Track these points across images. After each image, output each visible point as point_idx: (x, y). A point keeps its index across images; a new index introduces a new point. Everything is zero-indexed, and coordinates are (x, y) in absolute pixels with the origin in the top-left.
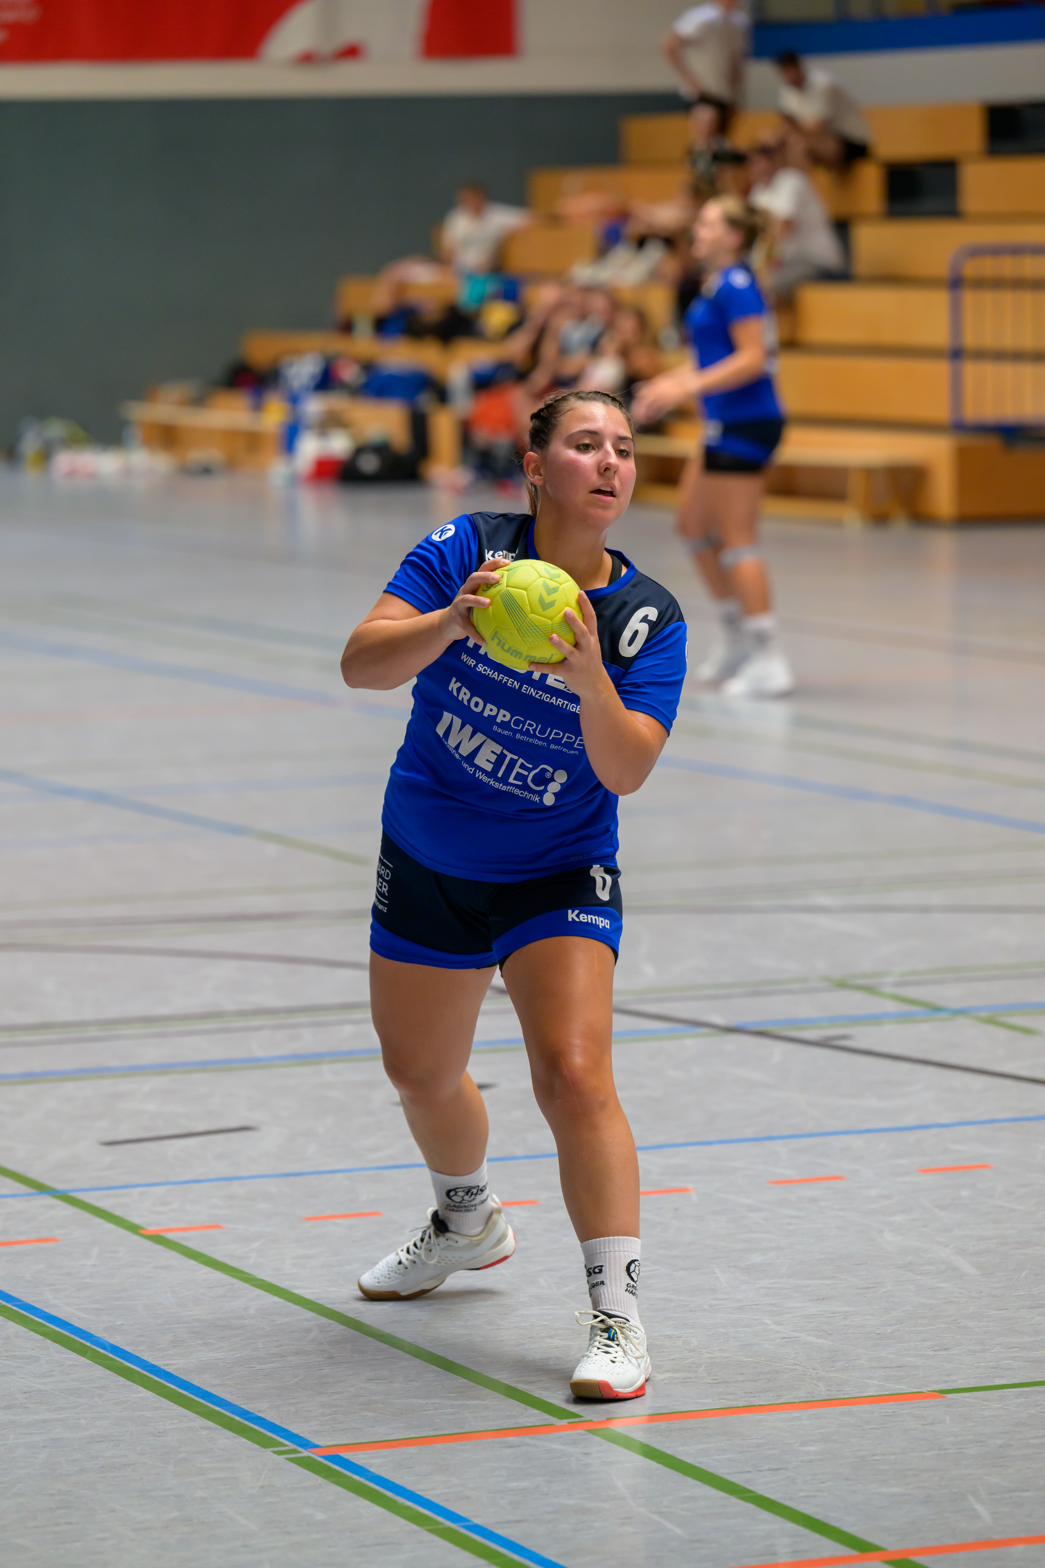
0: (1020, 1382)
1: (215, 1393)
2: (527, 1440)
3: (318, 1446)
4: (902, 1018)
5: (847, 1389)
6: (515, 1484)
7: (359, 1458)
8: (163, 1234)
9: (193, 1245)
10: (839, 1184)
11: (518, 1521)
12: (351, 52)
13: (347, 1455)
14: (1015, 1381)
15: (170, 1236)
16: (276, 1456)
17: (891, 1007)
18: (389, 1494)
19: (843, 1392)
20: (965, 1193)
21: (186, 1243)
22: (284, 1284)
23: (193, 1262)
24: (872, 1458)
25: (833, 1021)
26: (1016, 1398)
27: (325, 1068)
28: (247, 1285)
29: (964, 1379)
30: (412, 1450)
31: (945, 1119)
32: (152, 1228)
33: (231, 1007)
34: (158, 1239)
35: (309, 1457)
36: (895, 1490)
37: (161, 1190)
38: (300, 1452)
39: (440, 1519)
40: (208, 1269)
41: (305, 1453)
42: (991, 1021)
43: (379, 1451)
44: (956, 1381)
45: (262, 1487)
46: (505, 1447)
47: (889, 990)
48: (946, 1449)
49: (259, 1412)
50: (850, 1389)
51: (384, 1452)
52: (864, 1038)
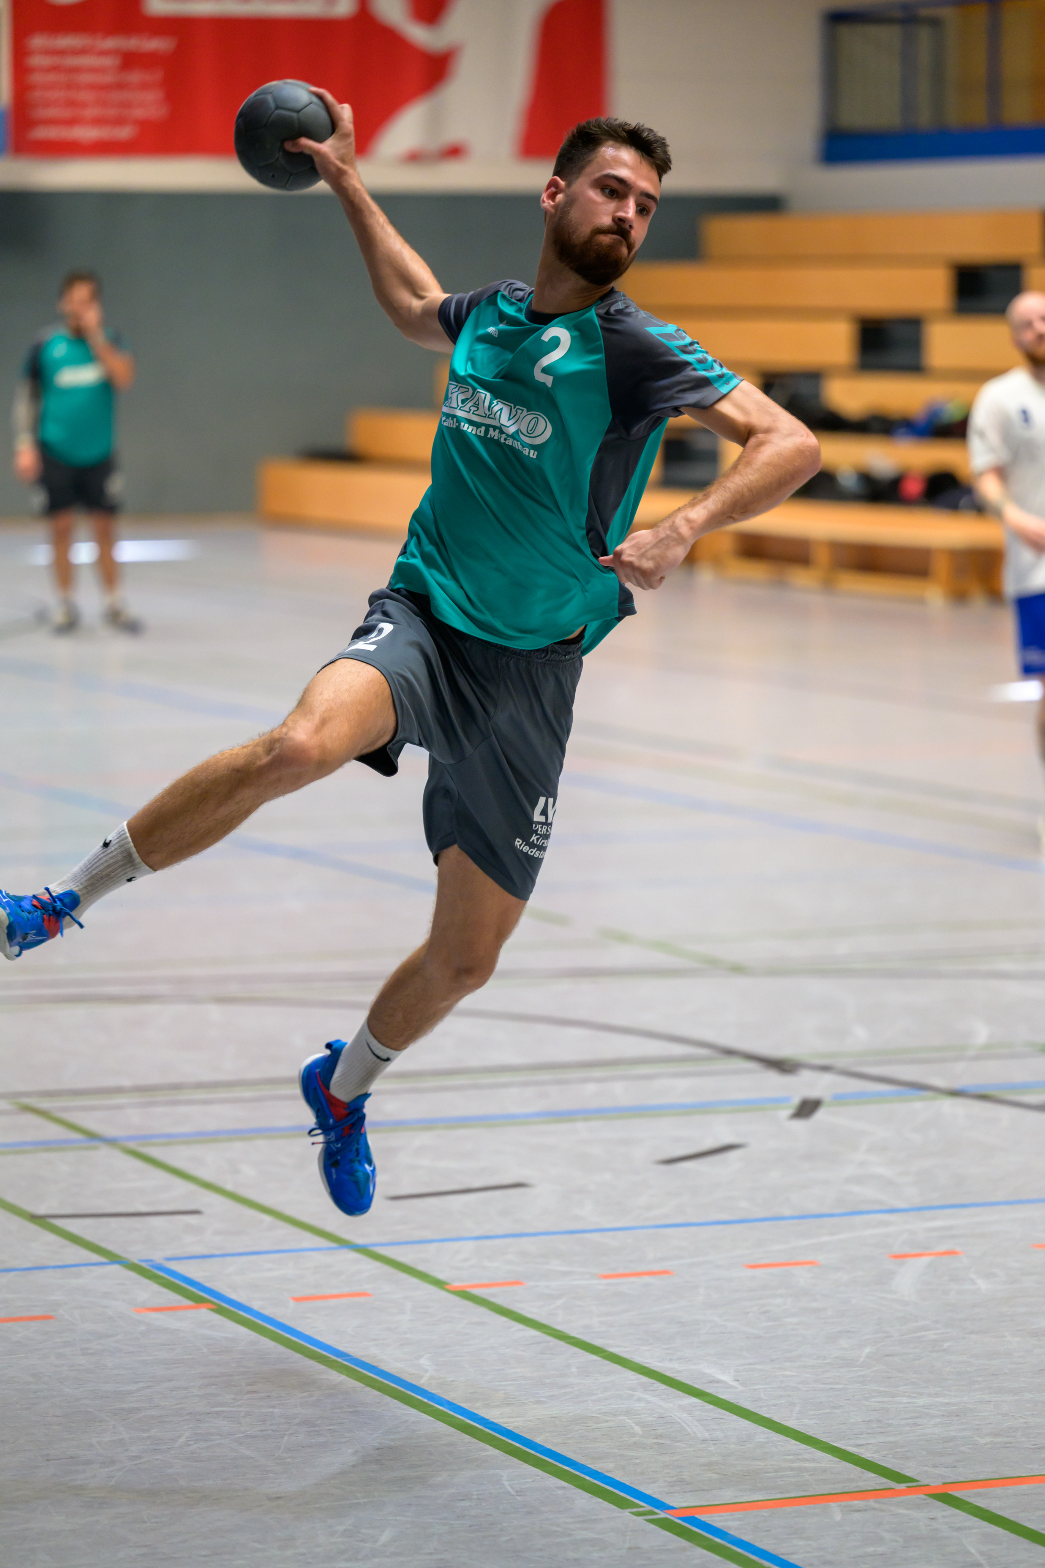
1: (559, 1452)
2: (873, 1503)
3: (672, 1508)
7: (715, 1520)
8: (468, 1290)
9: (499, 1301)
12: (454, 152)
13: (704, 1518)
15: (476, 1291)
16: (635, 1517)
18: (754, 1558)
21: (493, 1300)
22: (598, 1342)
27: (580, 1126)
28: (562, 1343)
30: (767, 1513)
32: (457, 1284)
34: (464, 1294)
35: (666, 1519)
37: (456, 1245)
38: (658, 1514)
41: (662, 1515)
43: (733, 1513)
45: (630, 1549)
46: (854, 1511)
49: (607, 1472)
51: (739, 1515)
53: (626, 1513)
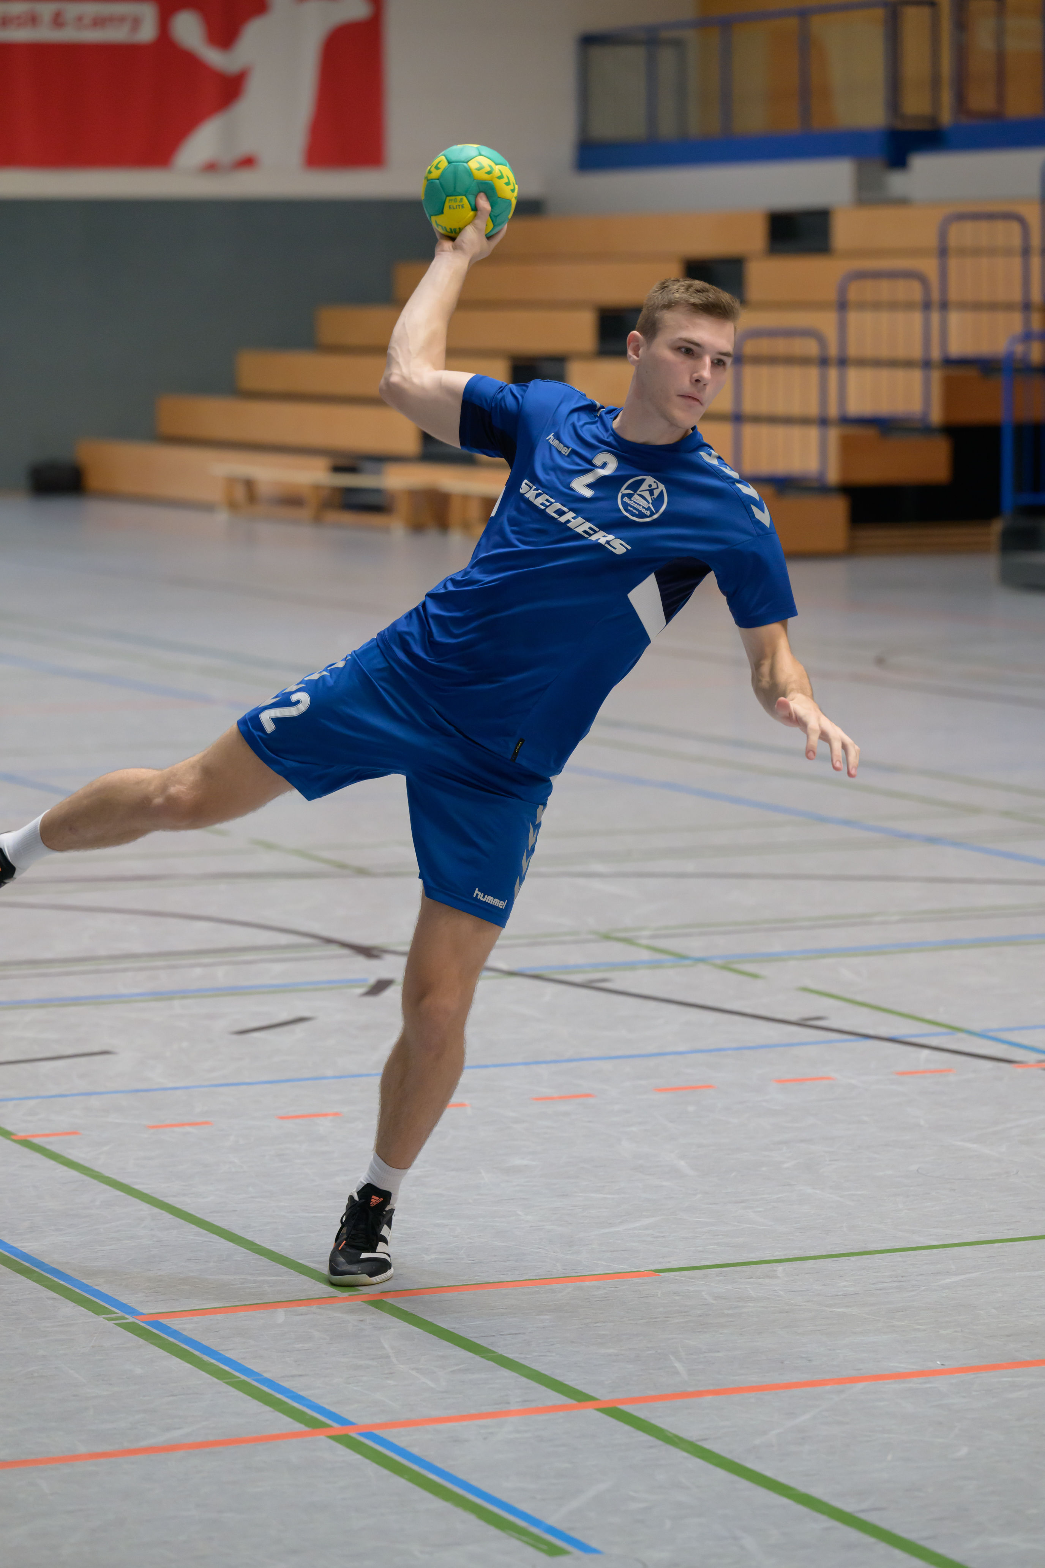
0: (722, 1263)
1: (61, 1270)
2: (314, 1308)
3: (142, 1314)
4: (654, 965)
5: (580, 1269)
6: (301, 1345)
7: (175, 1324)
8: (29, 1139)
9: (53, 1148)
10: (591, 1101)
11: (300, 1376)
12: (247, 162)
13: (164, 1321)
14: (718, 1262)
15: (36, 1140)
16: (107, 1321)
17: (646, 955)
18: (197, 1353)
19: (576, 1271)
20: (691, 1108)
21: (48, 1147)
22: (126, 1180)
23: (52, 1162)
24: (595, 1325)
25: (596, 967)
26: (717, 1276)
27: (176, 1003)
28: (95, 1182)
29: (675, 1261)
30: (218, 1317)
31: (682, 1048)
32: (22, 1134)
33: (103, 952)
34: (26, 1143)
35: (134, 1323)
36: (611, 1351)
37: (32, 1103)
38: (127, 1319)
39: (237, 1374)
40: (65, 1168)
41: (131, 1319)
42: (725, 967)
43: (192, 1318)
44: (669, 1262)
45: (93, 1347)
46: (295, 1315)
47: (644, 942)
48: (656, 1318)
49: (96, 1286)
50: (582, 1268)
51: (196, 1319)
52: (621, 980)
53: (101, 1319)
